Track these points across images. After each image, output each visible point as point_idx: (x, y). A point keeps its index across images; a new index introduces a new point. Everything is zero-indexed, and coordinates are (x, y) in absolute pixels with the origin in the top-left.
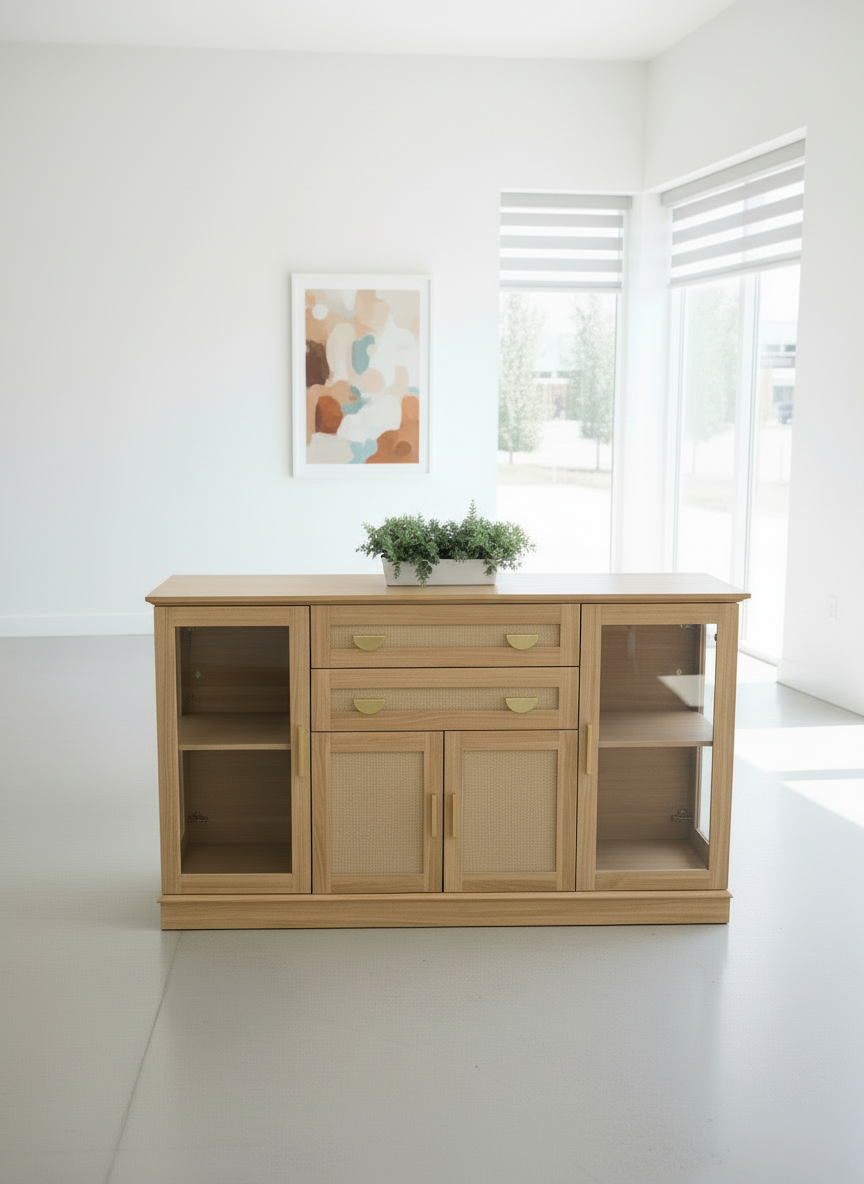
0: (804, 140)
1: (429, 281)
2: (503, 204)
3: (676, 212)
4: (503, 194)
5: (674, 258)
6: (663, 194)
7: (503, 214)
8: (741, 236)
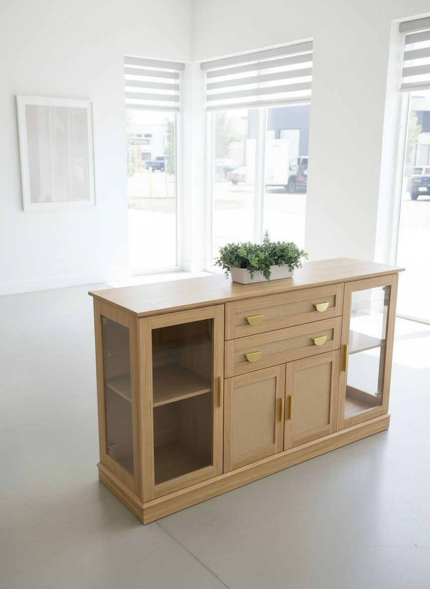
0: (312, 41)
1: (92, 103)
2: (126, 63)
3: (208, 73)
4: (125, 57)
5: (208, 96)
6: (202, 64)
7: (125, 68)
8: (256, 88)
